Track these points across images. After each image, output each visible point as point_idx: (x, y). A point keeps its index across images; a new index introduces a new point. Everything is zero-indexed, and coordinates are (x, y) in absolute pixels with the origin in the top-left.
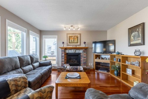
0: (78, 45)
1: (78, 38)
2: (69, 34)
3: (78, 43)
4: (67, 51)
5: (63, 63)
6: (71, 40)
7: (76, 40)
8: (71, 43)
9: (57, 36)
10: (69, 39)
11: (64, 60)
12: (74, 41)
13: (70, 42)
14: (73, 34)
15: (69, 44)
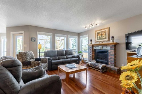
0: (106, 41)
1: (106, 33)
2: (97, 31)
3: (106, 39)
4: (95, 48)
5: (90, 58)
6: (98, 37)
7: (104, 35)
8: (99, 40)
9: (88, 35)
10: (97, 36)
11: (91, 56)
12: (101, 37)
13: (98, 38)
14: (101, 30)
15: (97, 41)
